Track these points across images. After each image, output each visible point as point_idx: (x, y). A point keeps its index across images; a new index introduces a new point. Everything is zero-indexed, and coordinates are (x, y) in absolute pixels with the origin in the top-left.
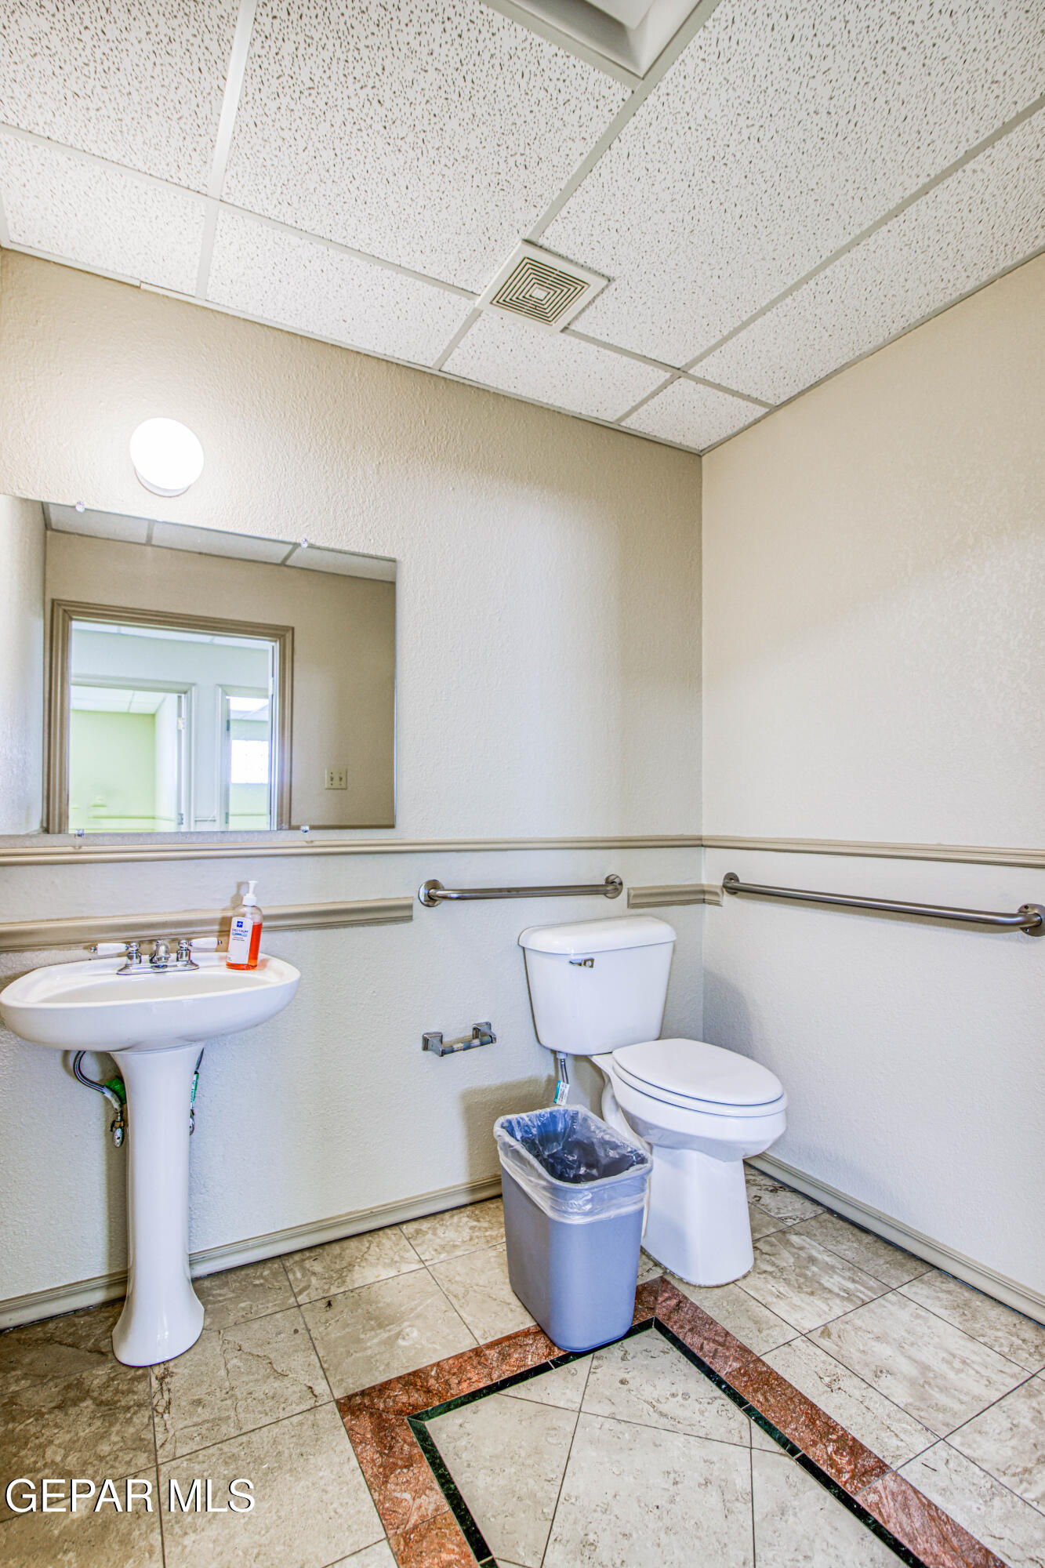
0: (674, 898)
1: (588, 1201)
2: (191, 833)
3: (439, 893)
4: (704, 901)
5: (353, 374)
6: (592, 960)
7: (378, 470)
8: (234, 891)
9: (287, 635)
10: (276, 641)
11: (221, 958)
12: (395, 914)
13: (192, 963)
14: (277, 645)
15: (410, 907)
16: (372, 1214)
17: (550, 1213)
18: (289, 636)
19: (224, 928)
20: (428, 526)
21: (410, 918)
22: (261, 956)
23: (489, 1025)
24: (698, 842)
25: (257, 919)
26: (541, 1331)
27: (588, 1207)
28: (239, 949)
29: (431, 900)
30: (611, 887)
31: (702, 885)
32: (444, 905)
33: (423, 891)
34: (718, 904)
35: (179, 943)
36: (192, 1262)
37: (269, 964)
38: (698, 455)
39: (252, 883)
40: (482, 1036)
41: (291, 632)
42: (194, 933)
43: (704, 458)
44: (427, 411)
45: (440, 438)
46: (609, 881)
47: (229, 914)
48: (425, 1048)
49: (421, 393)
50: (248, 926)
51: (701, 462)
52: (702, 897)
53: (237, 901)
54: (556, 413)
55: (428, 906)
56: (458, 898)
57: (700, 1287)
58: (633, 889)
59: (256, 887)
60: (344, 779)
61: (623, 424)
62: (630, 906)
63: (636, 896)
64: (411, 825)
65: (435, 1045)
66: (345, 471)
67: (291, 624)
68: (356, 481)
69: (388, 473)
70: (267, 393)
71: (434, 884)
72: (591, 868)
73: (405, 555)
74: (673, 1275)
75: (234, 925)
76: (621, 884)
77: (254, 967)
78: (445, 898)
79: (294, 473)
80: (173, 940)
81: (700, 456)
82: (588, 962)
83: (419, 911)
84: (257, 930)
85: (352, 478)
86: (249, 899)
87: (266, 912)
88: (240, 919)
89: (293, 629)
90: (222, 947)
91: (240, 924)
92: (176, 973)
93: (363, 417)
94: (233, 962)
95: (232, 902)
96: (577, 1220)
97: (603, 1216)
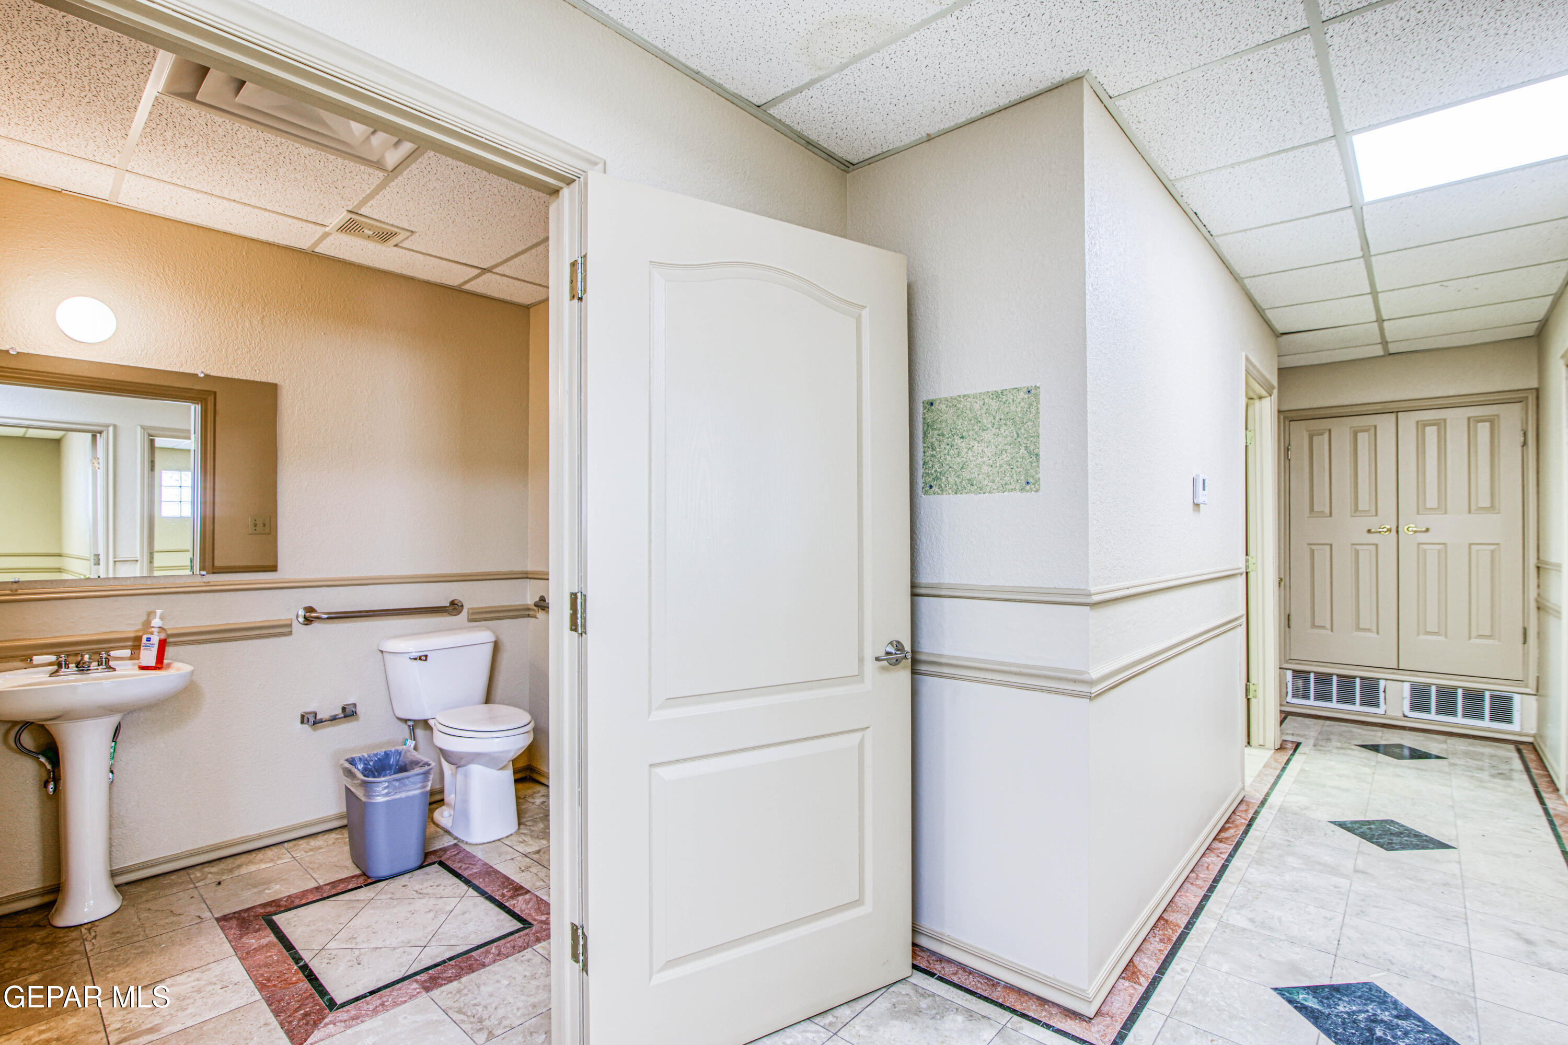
0: (505, 614)
1: (386, 788)
2: (109, 579)
3: (314, 615)
4: (529, 616)
5: (241, 253)
6: (426, 656)
7: (262, 321)
8: (144, 618)
9: (209, 398)
10: (198, 404)
11: (134, 664)
12: (280, 630)
13: (110, 667)
14: (199, 407)
15: (290, 625)
16: (260, 837)
17: (363, 799)
18: (211, 400)
19: (136, 644)
20: (304, 360)
21: (290, 633)
22: (165, 661)
23: (355, 705)
24: (525, 576)
25: (163, 636)
26: (364, 874)
27: (386, 791)
28: (149, 656)
29: (308, 621)
30: (454, 607)
31: (528, 605)
32: (316, 625)
33: (301, 613)
34: (535, 617)
35: (100, 654)
36: (113, 874)
37: (172, 665)
38: (527, 308)
39: (159, 612)
40: (349, 713)
41: (212, 396)
42: (112, 647)
43: (531, 310)
44: (303, 279)
45: (313, 298)
46: (453, 603)
47: (140, 634)
48: (302, 722)
49: (298, 266)
50: (155, 639)
51: (529, 313)
52: (527, 613)
53: (147, 624)
54: (412, 279)
55: (307, 625)
56: (328, 618)
57: (477, 844)
58: (471, 609)
59: (161, 614)
60: (268, 525)
61: (463, 287)
62: (470, 620)
63: (473, 614)
64: (288, 568)
65: (311, 720)
66: (235, 323)
67: (213, 390)
68: (244, 329)
69: (271, 323)
70: (169, 267)
71: (310, 609)
72: (439, 595)
73: (285, 381)
74: (462, 841)
75: (144, 640)
76: (462, 606)
77: (160, 669)
78: (318, 618)
79: (192, 324)
80: (95, 653)
81: (529, 309)
82: (423, 658)
83: (298, 628)
84: (163, 644)
85: (240, 327)
86: (156, 622)
87: (169, 632)
88: (149, 636)
89: (215, 393)
90: (134, 656)
91: (149, 640)
92: (97, 674)
93: (250, 284)
94: (144, 664)
95: (143, 625)
96: (380, 799)
97: (397, 796)
